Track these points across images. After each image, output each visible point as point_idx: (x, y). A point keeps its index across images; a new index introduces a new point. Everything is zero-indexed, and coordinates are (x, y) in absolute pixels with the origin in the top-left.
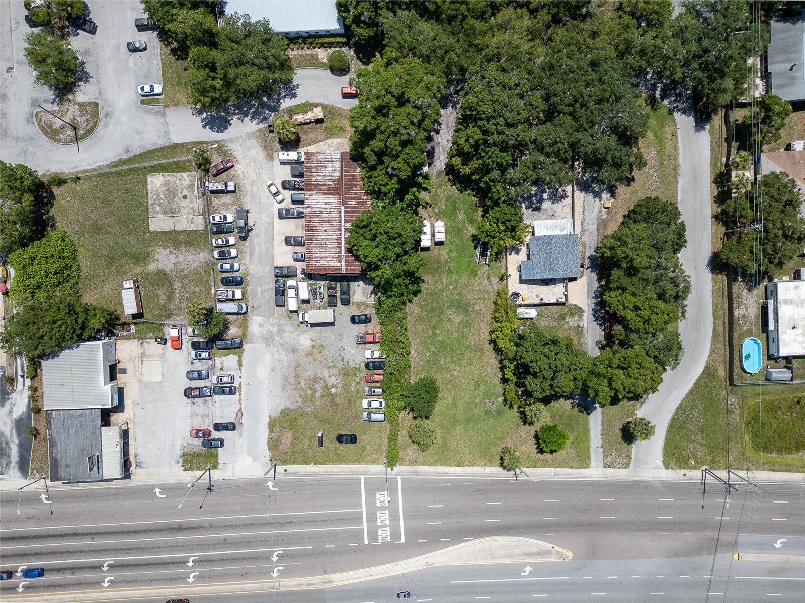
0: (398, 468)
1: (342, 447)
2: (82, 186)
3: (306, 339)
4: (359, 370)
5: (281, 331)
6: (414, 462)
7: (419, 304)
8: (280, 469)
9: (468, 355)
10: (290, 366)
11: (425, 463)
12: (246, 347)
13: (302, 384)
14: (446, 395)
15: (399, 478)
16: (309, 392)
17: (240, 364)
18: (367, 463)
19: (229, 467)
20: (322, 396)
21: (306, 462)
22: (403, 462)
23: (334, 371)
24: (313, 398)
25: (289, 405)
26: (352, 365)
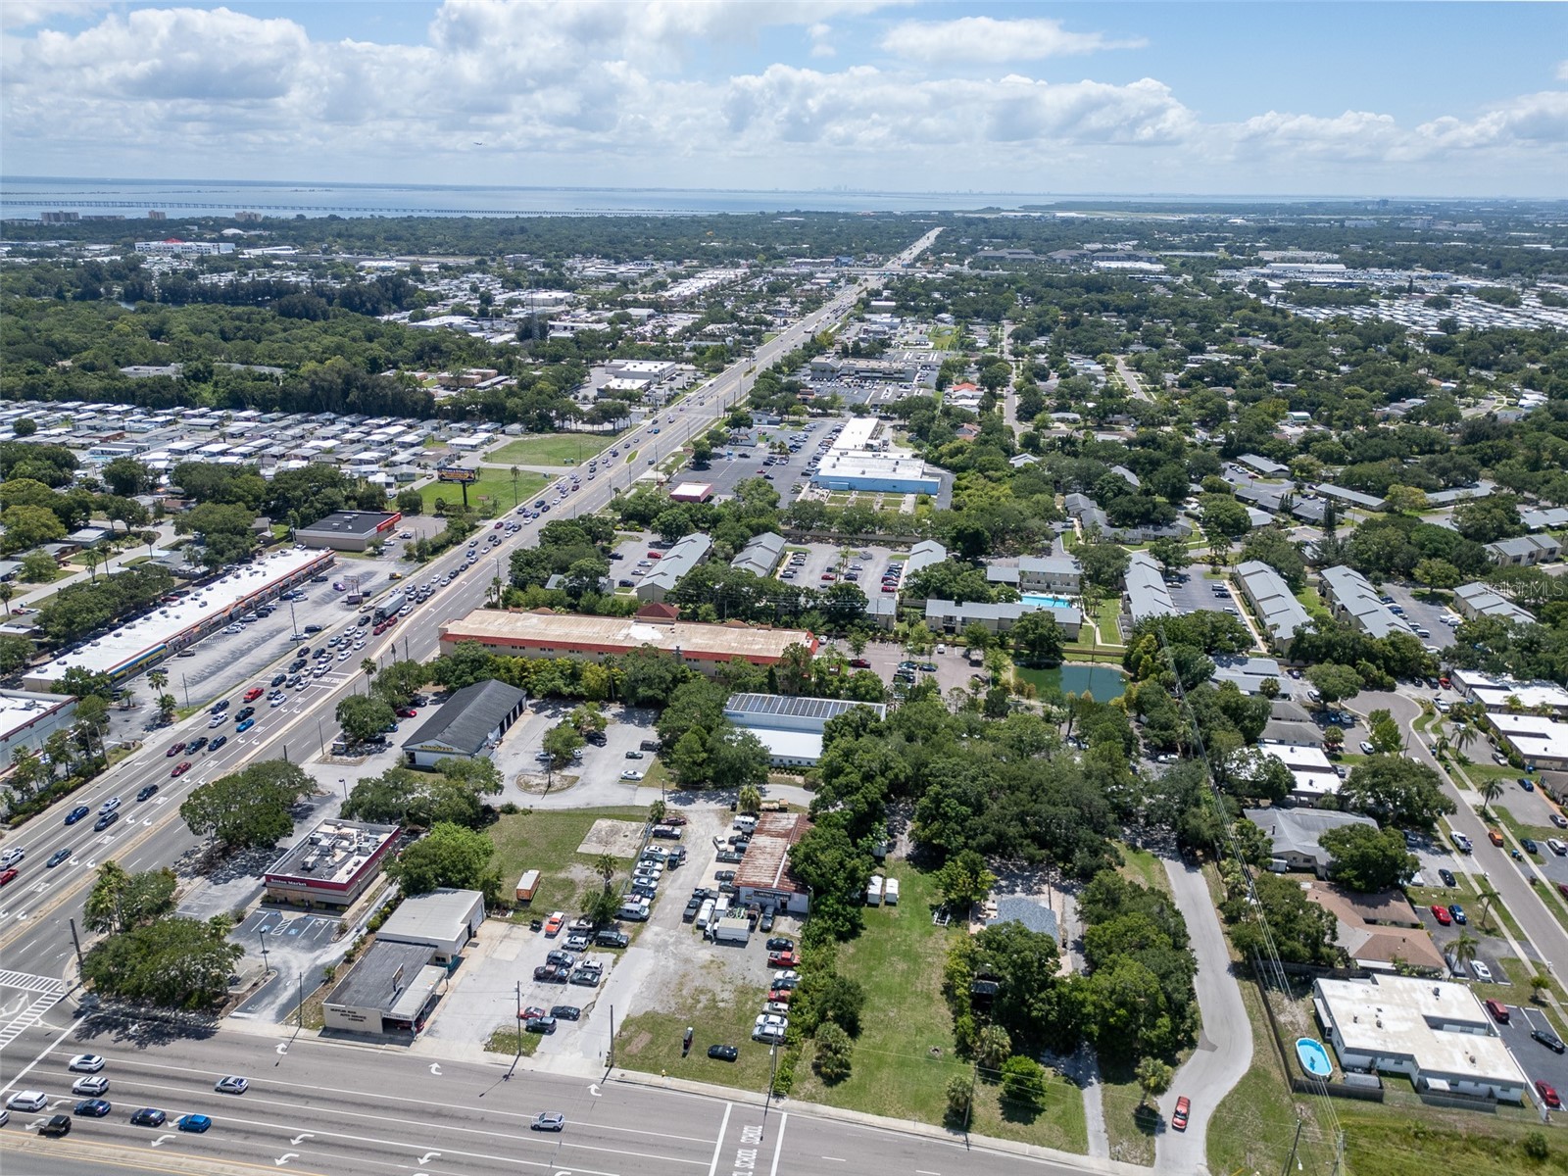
0: (785, 1102)
1: (713, 1063)
2: (531, 817)
3: (707, 952)
4: (763, 991)
5: (679, 942)
6: (811, 1098)
7: (855, 946)
8: (616, 1072)
9: (911, 1000)
10: (676, 973)
11: (827, 1102)
12: (630, 949)
13: (684, 992)
14: (874, 1033)
15: (785, 1115)
16: (690, 1001)
17: (615, 962)
18: (743, 1087)
19: (548, 1057)
20: (705, 1008)
21: (655, 1070)
22: (794, 1095)
23: (729, 987)
24: (692, 1008)
25: (658, 1008)
26: (755, 985)
